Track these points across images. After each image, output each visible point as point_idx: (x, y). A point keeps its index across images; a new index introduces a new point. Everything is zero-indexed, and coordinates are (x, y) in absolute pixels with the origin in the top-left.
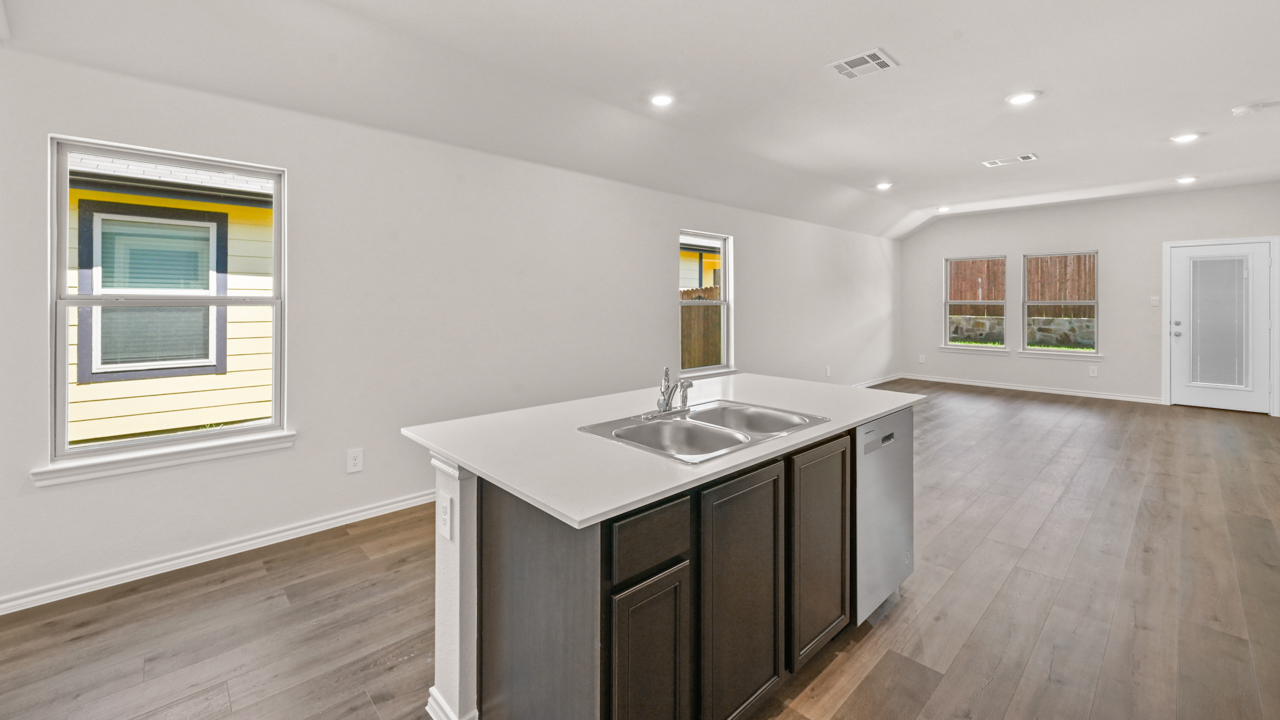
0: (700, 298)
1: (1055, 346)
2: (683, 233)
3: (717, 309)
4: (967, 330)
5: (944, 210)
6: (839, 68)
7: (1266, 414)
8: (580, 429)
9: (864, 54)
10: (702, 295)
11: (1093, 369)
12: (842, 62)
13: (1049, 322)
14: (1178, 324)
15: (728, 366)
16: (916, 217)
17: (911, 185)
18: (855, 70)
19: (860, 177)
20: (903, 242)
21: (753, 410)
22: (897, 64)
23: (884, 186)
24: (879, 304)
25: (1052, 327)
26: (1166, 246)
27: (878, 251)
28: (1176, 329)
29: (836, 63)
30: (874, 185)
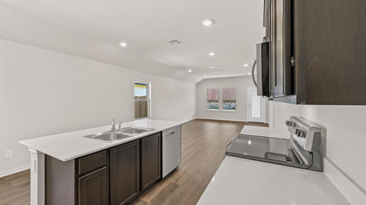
0: (144, 98)
1: (232, 109)
2: (135, 81)
3: (146, 102)
4: (214, 106)
5: (206, 77)
6: (168, 42)
7: (263, 123)
8: (84, 137)
9: (174, 40)
10: (145, 98)
11: (235, 115)
12: (169, 41)
13: (231, 104)
14: (250, 104)
15: (149, 117)
16: (200, 79)
17: (197, 71)
18: (173, 43)
19: (184, 68)
20: (198, 85)
21: (139, 128)
22: (182, 43)
23: (190, 71)
24: (192, 100)
25: (231, 105)
26: (248, 87)
27: (191, 87)
28: (249, 105)
29: (168, 41)
30: (188, 70)
